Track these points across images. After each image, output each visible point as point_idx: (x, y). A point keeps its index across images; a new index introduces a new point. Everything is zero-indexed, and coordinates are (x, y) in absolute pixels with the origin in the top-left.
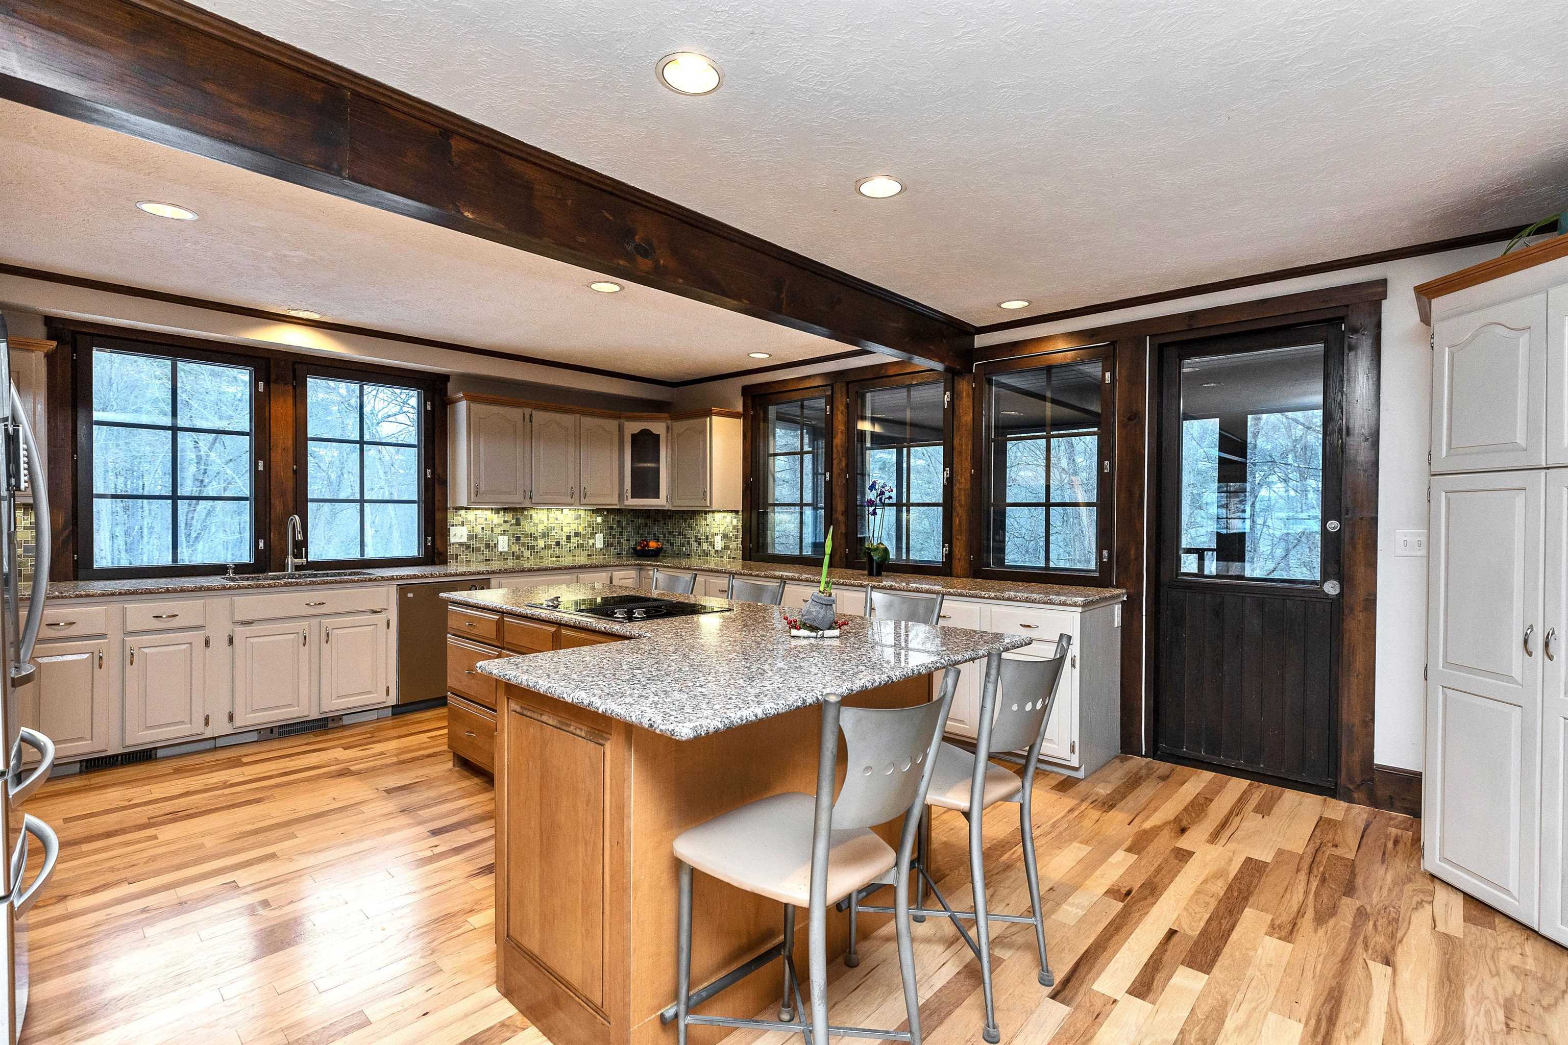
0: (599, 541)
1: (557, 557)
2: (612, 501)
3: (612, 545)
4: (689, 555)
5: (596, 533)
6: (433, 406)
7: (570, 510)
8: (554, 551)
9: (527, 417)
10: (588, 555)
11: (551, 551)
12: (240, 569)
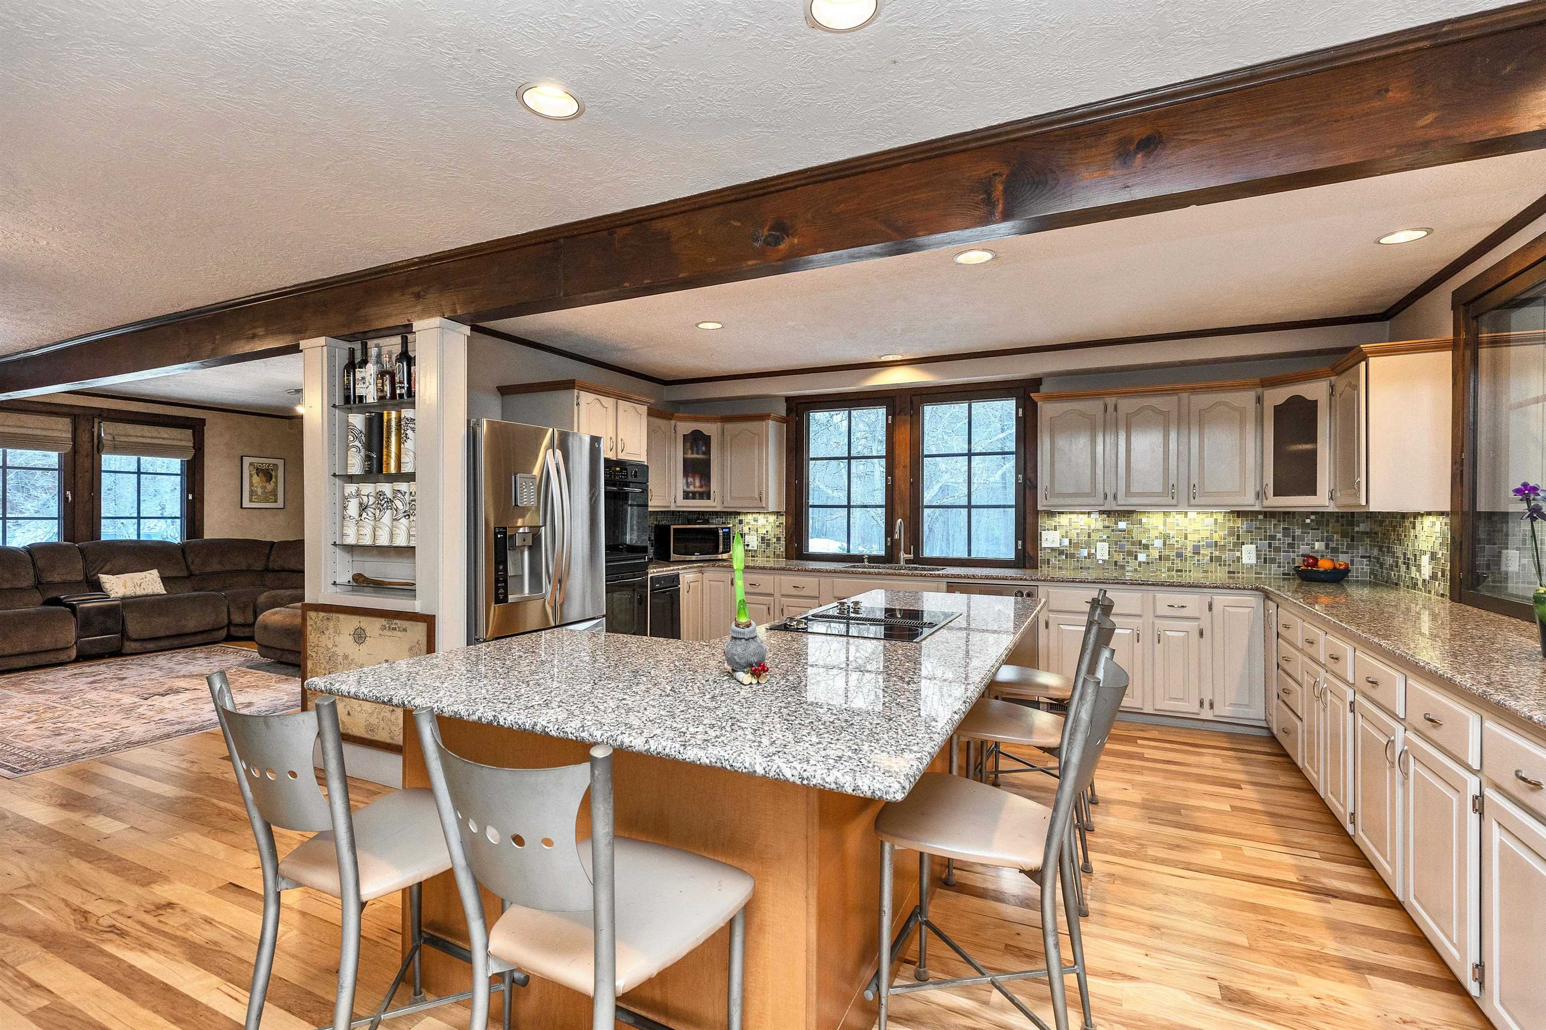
0: (1249, 555)
1: (1178, 571)
2: (1249, 502)
3: (1273, 561)
4: (1397, 584)
5: (1243, 543)
6: (1024, 413)
7: (1199, 513)
8: (1173, 563)
9: (1110, 409)
10: (1229, 572)
11: (1169, 564)
12: (873, 559)
